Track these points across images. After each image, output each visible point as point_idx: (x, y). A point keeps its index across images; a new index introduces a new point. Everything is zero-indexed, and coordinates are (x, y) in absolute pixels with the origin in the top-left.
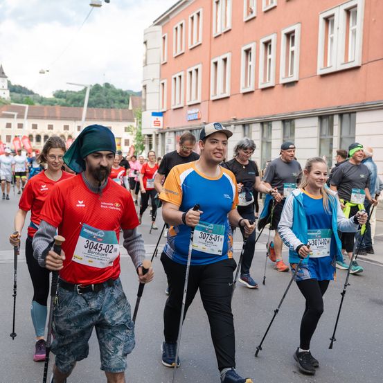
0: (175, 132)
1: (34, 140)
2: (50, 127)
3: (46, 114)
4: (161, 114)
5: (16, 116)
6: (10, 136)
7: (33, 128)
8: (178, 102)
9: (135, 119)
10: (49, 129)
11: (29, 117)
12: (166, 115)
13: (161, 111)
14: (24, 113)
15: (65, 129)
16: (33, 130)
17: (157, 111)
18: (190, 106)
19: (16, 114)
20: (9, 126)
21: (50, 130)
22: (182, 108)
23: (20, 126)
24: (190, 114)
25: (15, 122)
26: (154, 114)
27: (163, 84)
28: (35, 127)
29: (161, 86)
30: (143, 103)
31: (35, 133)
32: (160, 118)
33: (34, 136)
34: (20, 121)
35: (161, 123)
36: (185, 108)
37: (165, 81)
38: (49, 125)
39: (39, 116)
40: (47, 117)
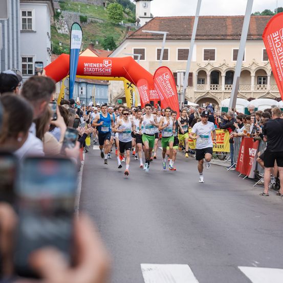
1: (208, 80)
3: (229, 32)
7: (206, 59)
11: (199, 37)
14: (190, 29)
16: (207, 62)
23: (183, 55)
25: (173, 48)
28: (210, 55)
31: (209, 67)
33: (209, 73)
34: (183, 45)
39: (218, 36)
40: (231, 35)
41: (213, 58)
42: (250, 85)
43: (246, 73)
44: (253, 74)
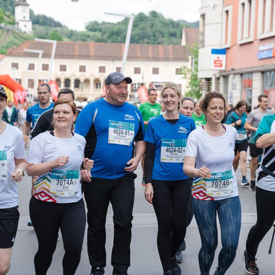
0: (241, 75)
2: (82, 69)
3: (77, 53)
4: (223, 51)
5: (40, 55)
6: (33, 80)
7: (61, 70)
8: (246, 34)
9: (190, 57)
10: (80, 71)
11: (57, 56)
12: (229, 52)
13: (223, 47)
15: (100, 72)
16: (61, 72)
17: (219, 48)
18: (262, 40)
19: (41, 52)
20: (32, 67)
21: (82, 73)
22: (251, 43)
23: (45, 67)
24: (263, 51)
25: (39, 62)
26: (215, 51)
27: (227, 12)
28: (63, 68)
29: (225, 14)
30: (201, 38)
31: (63, 76)
32: (223, 57)
33: (63, 80)
34: (46, 61)
35: (224, 63)
36: (256, 43)
37: (230, 8)
38: (80, 67)
39: (68, 55)
40: (78, 56)
41: (65, 70)
42: (90, 88)
43: (87, 81)
44: (92, 82)
